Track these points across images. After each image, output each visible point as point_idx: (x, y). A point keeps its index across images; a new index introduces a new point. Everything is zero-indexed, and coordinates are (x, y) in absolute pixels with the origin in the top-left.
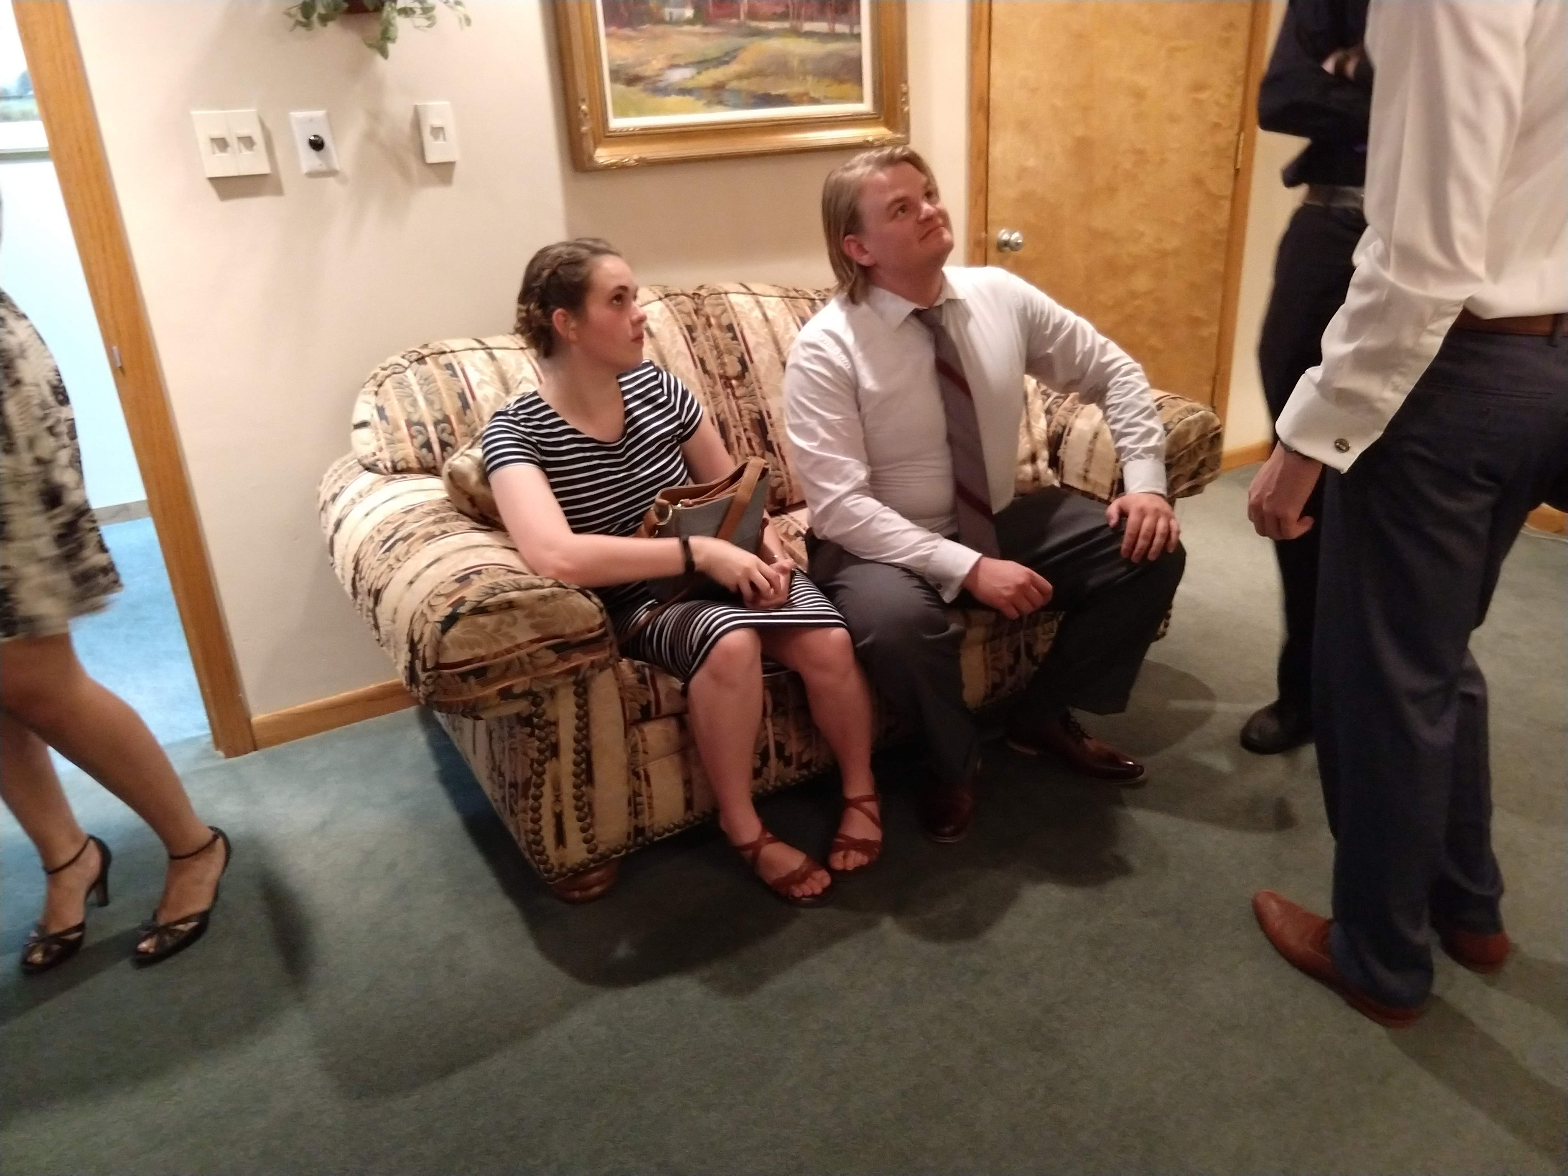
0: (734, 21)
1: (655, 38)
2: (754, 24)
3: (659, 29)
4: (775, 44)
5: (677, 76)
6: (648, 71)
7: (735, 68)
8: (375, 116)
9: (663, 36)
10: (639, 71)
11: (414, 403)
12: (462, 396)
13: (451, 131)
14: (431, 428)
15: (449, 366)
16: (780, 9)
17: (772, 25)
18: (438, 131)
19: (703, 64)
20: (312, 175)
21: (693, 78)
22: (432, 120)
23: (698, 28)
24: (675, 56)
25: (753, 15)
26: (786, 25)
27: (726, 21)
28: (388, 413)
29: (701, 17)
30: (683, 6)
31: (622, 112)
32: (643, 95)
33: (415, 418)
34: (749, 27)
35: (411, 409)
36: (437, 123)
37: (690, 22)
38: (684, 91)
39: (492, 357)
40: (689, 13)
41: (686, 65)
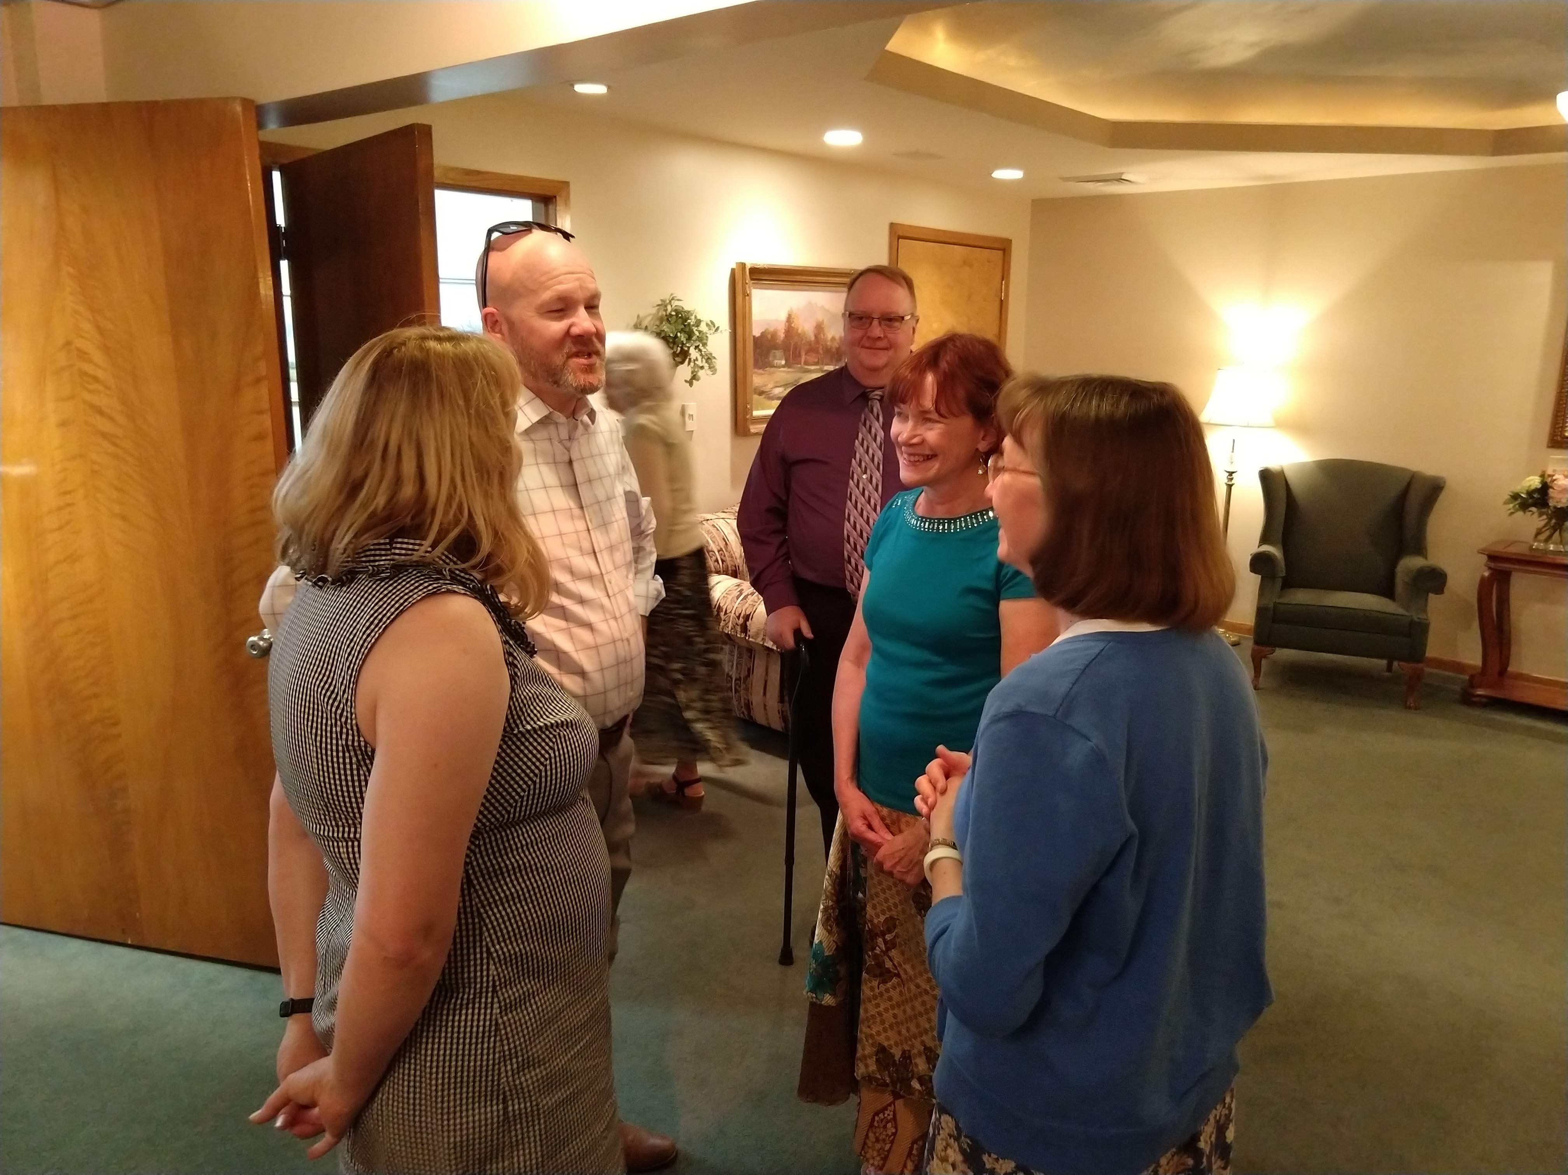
0: (799, 366)
1: (770, 374)
2: (807, 367)
3: (773, 369)
5: (777, 391)
6: (766, 389)
9: (773, 373)
10: (763, 388)
13: (695, 416)
16: (816, 360)
17: (813, 368)
18: (691, 416)
22: (689, 411)
23: (785, 369)
24: (777, 382)
25: (806, 363)
26: (818, 367)
27: (796, 366)
29: (788, 365)
30: (781, 359)
31: (757, 408)
32: (764, 400)
34: (805, 369)
36: (691, 413)
37: (783, 366)
40: (783, 362)
41: (780, 386)
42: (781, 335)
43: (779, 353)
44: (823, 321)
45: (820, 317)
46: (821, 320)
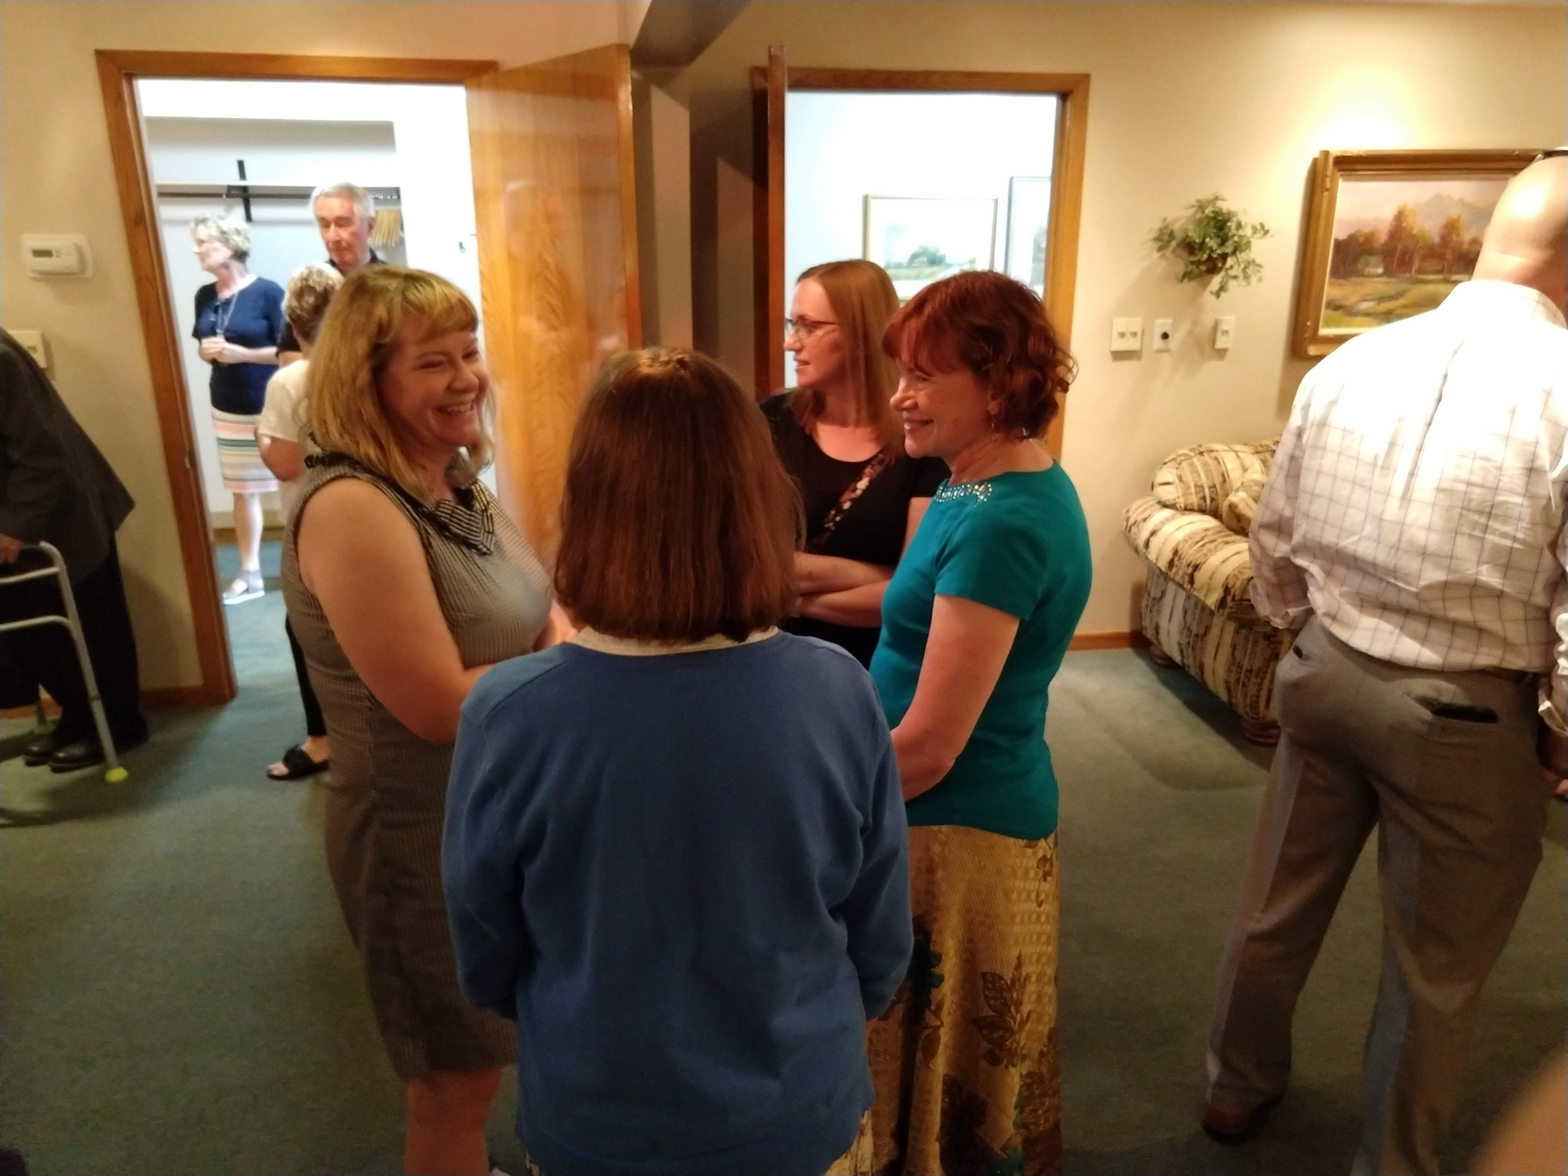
0: (1408, 275)
1: (1357, 284)
2: (1420, 276)
3: (1361, 279)
4: (1430, 288)
5: (1365, 306)
6: (1347, 303)
7: (1402, 301)
8: (1195, 323)
9: (1363, 284)
10: (1342, 303)
11: (1199, 475)
12: (1223, 475)
13: (1231, 333)
14: (1207, 490)
15: (1216, 459)
16: (1439, 268)
17: (1431, 277)
18: (1225, 332)
19: (1381, 299)
20: (1159, 351)
21: (1374, 307)
22: (1224, 327)
23: (1383, 279)
24: (1366, 295)
25: (1420, 271)
26: (1441, 277)
27: (1403, 275)
28: (1184, 479)
29: (1388, 273)
30: (1377, 266)
31: (1328, 325)
33: (1199, 484)
34: (1417, 279)
35: (1197, 479)
36: (1226, 328)
37: (1380, 276)
38: (1367, 314)
39: (1238, 457)
40: (1380, 270)
41: (1371, 300)
42: (1383, 237)
43: (1373, 260)
44: (1458, 218)
45: (1454, 212)
46: (1455, 216)
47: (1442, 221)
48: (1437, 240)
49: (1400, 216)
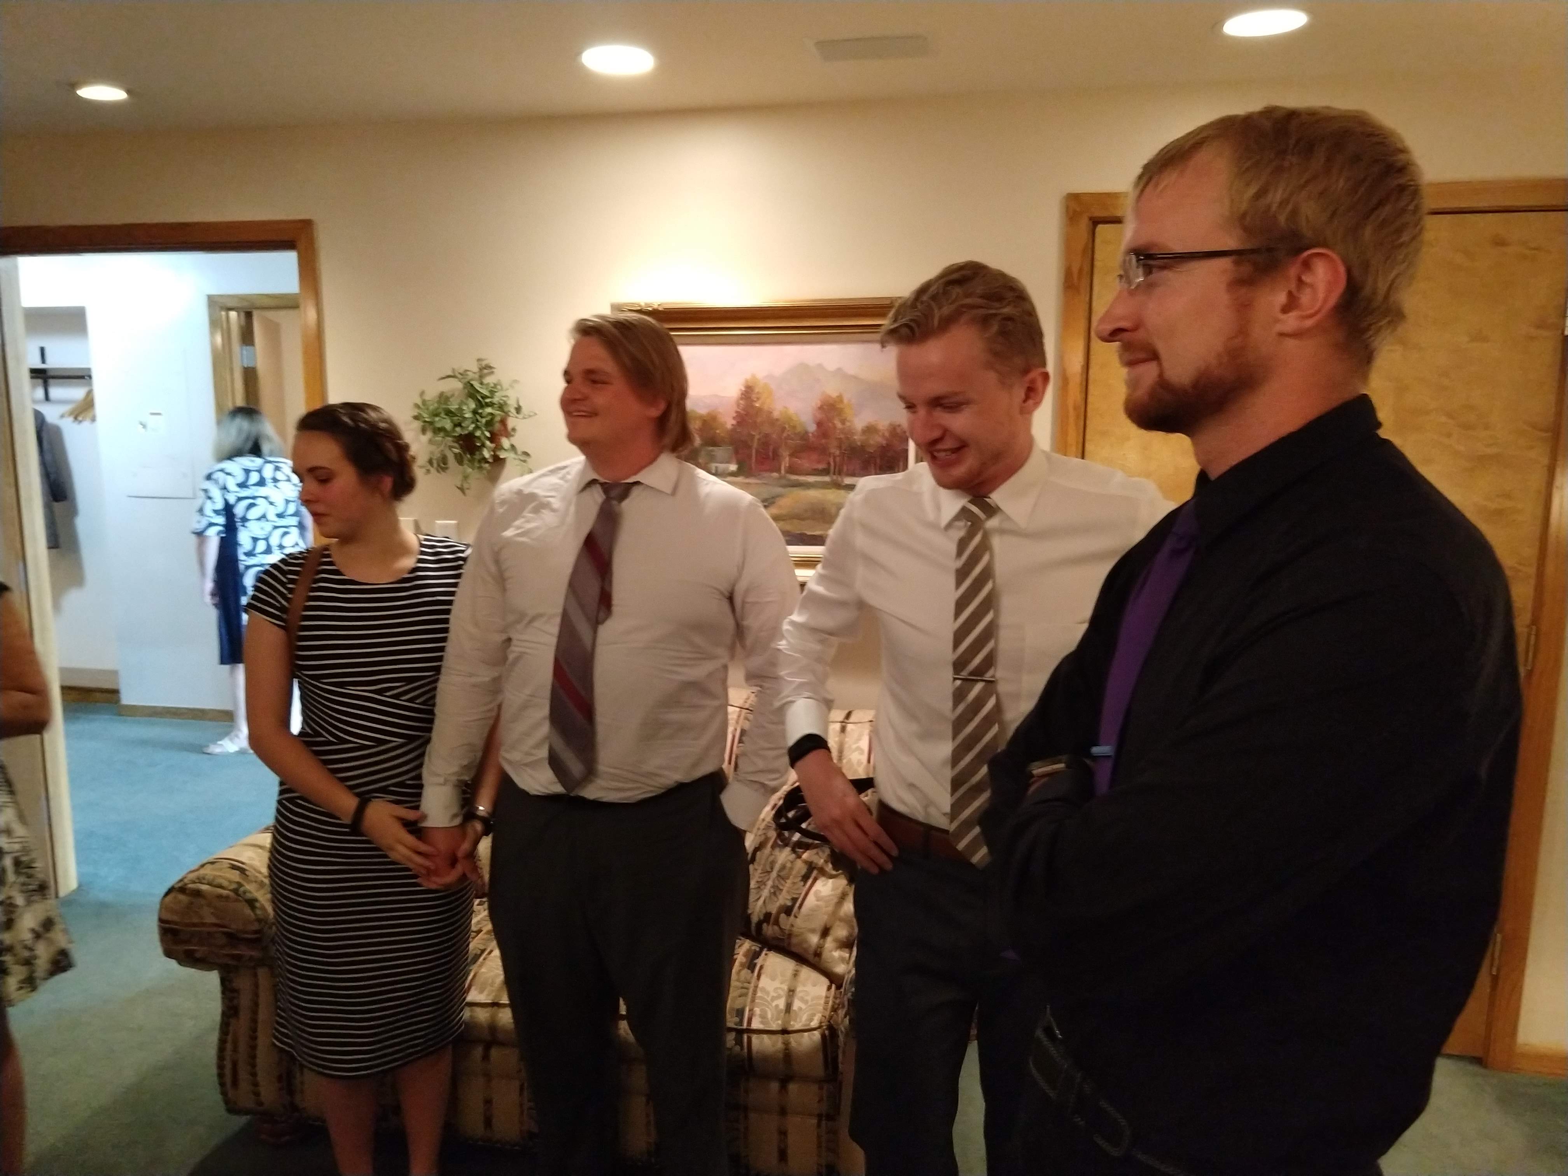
0: (775, 475)
2: (794, 477)
4: (814, 494)
16: (821, 466)
17: (811, 479)
23: (741, 479)
25: (792, 470)
26: (827, 479)
27: (766, 474)
29: (744, 471)
30: (728, 461)
34: (789, 480)
37: (734, 474)
40: (733, 467)
42: (729, 422)
43: (719, 452)
44: (840, 398)
45: (832, 390)
46: (834, 394)
47: (815, 402)
48: (812, 428)
49: (748, 392)
